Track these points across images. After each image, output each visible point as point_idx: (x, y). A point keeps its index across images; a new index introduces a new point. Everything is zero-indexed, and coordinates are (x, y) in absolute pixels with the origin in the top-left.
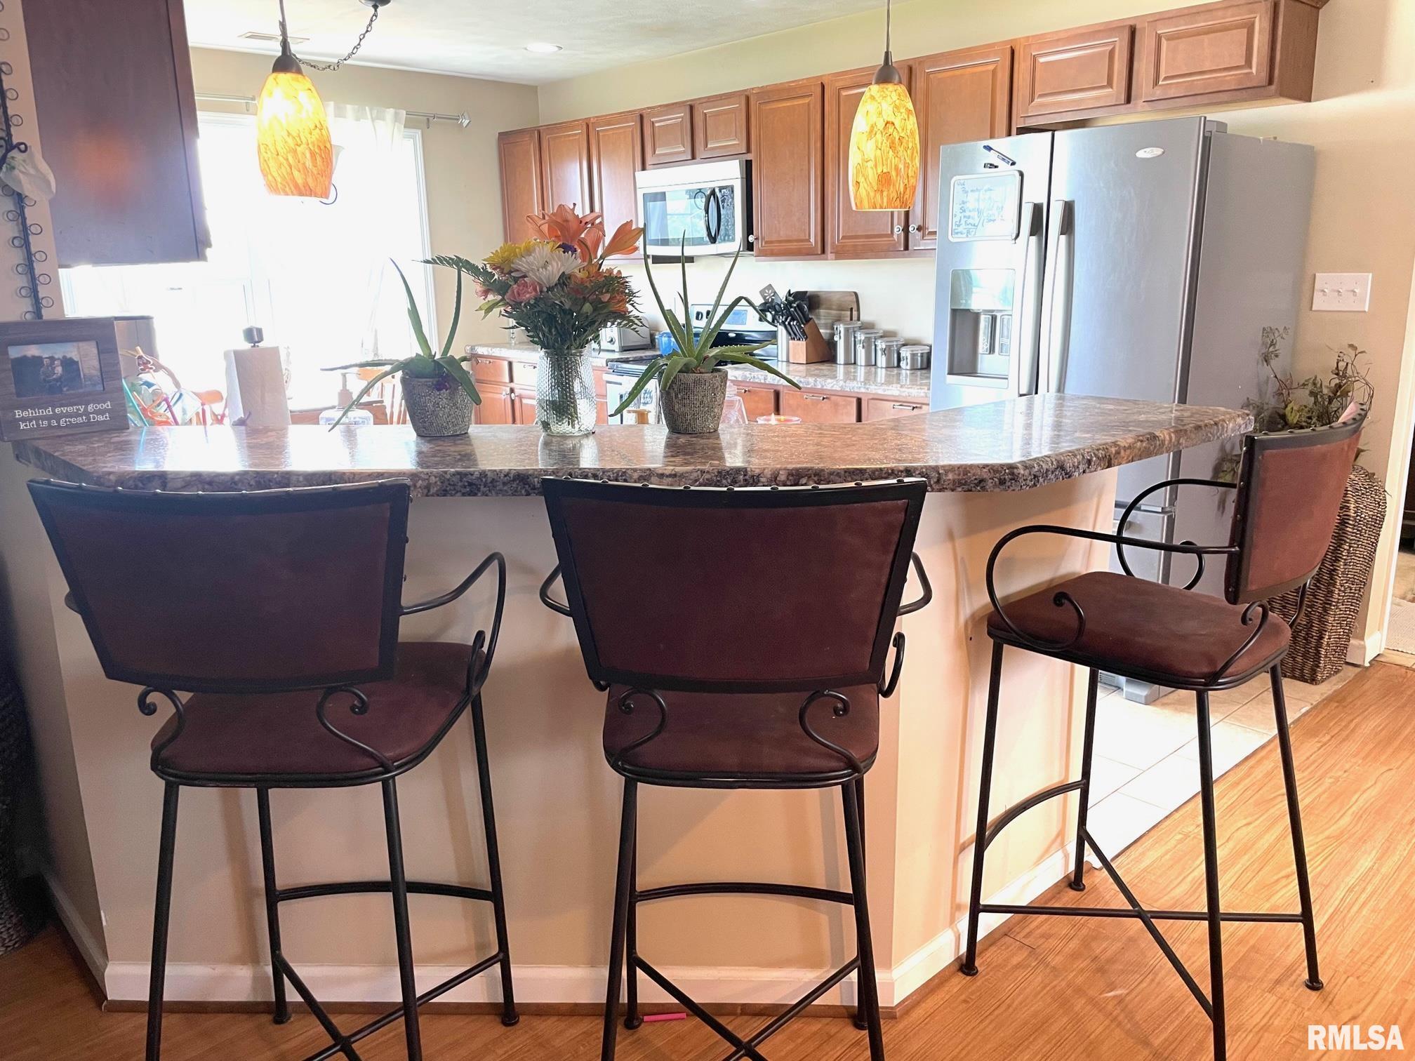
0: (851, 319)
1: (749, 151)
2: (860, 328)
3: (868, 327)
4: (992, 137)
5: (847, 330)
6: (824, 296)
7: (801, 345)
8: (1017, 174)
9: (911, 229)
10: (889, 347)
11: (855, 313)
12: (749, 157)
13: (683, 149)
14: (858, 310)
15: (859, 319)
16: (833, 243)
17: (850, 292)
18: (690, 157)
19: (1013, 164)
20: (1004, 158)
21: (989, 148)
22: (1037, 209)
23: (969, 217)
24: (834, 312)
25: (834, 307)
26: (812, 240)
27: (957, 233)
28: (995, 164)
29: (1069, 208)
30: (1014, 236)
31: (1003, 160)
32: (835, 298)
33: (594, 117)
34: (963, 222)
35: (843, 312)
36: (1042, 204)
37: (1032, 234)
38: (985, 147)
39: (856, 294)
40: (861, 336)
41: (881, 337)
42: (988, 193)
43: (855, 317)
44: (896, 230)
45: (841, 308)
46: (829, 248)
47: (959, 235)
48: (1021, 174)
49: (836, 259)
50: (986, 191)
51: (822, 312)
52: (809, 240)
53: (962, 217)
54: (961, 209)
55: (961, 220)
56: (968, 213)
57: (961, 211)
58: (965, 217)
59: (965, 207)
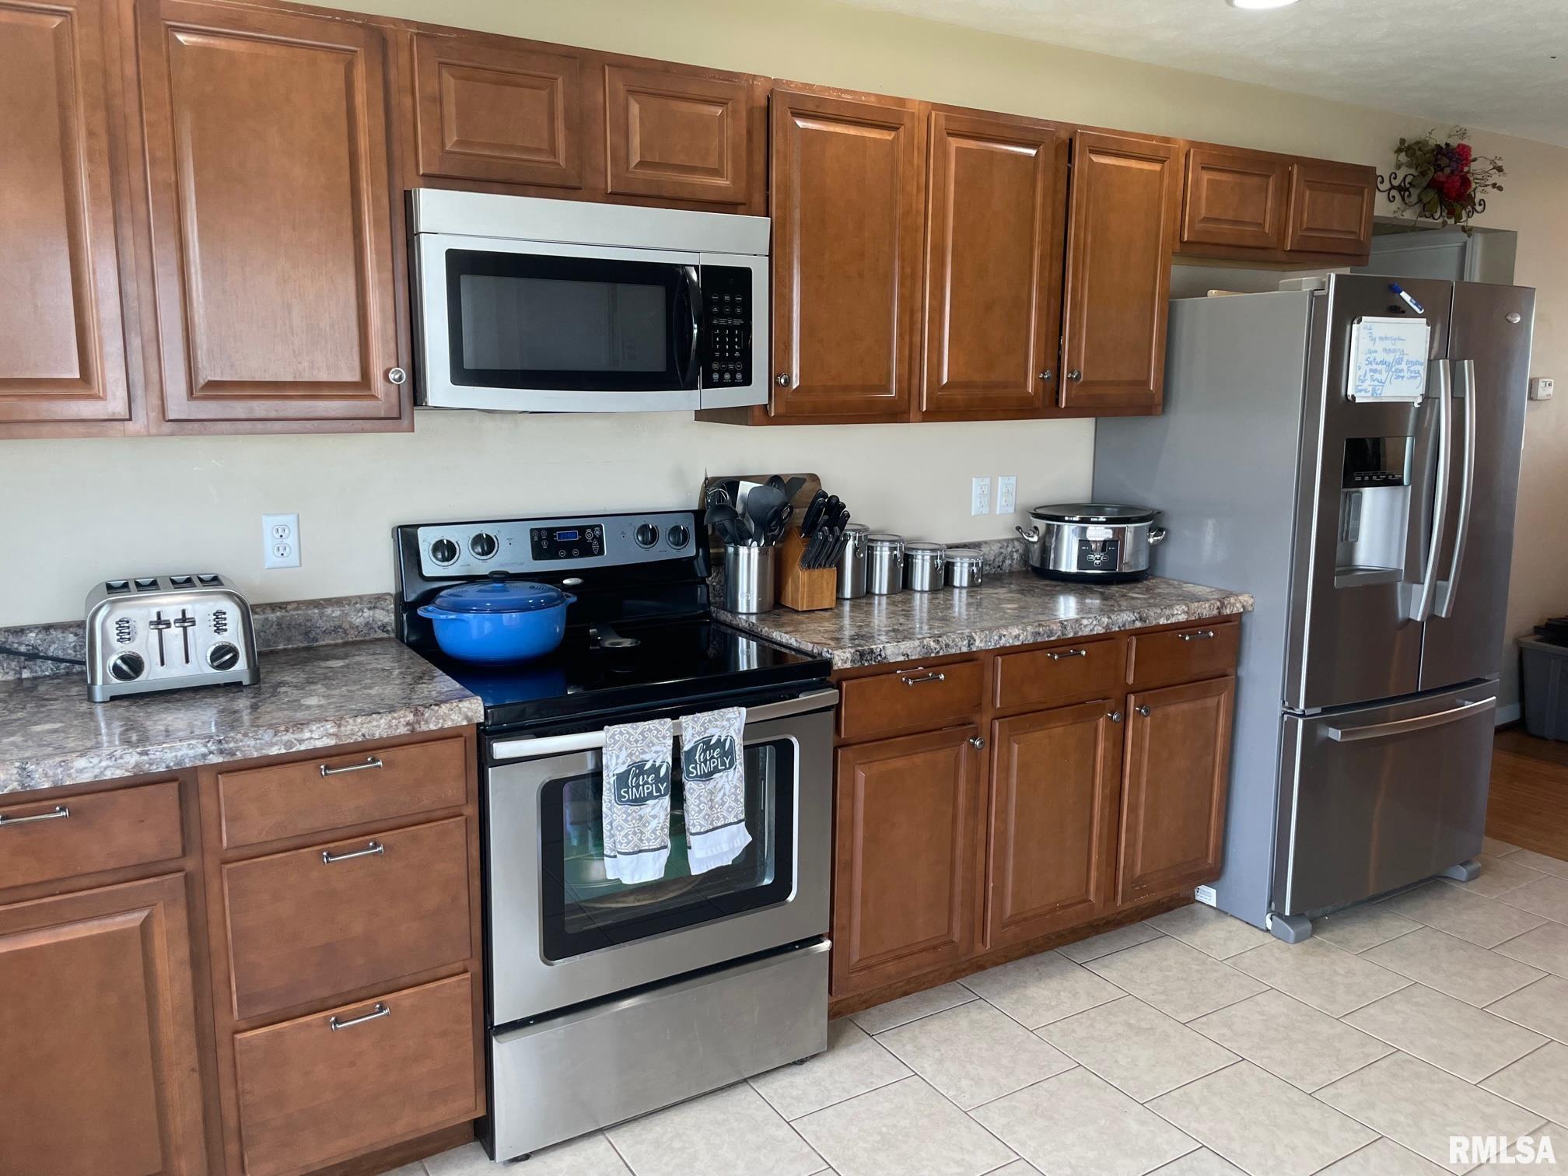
23: (1375, 371)
27: (1361, 391)
28: (1402, 308)
34: (1368, 377)
42: (1398, 343)
47: (1364, 394)
50: (1395, 340)
53: (1368, 371)
54: (1367, 360)
55: (1366, 374)
56: (1374, 367)
57: (1367, 363)
58: (1371, 370)
59: (1372, 359)
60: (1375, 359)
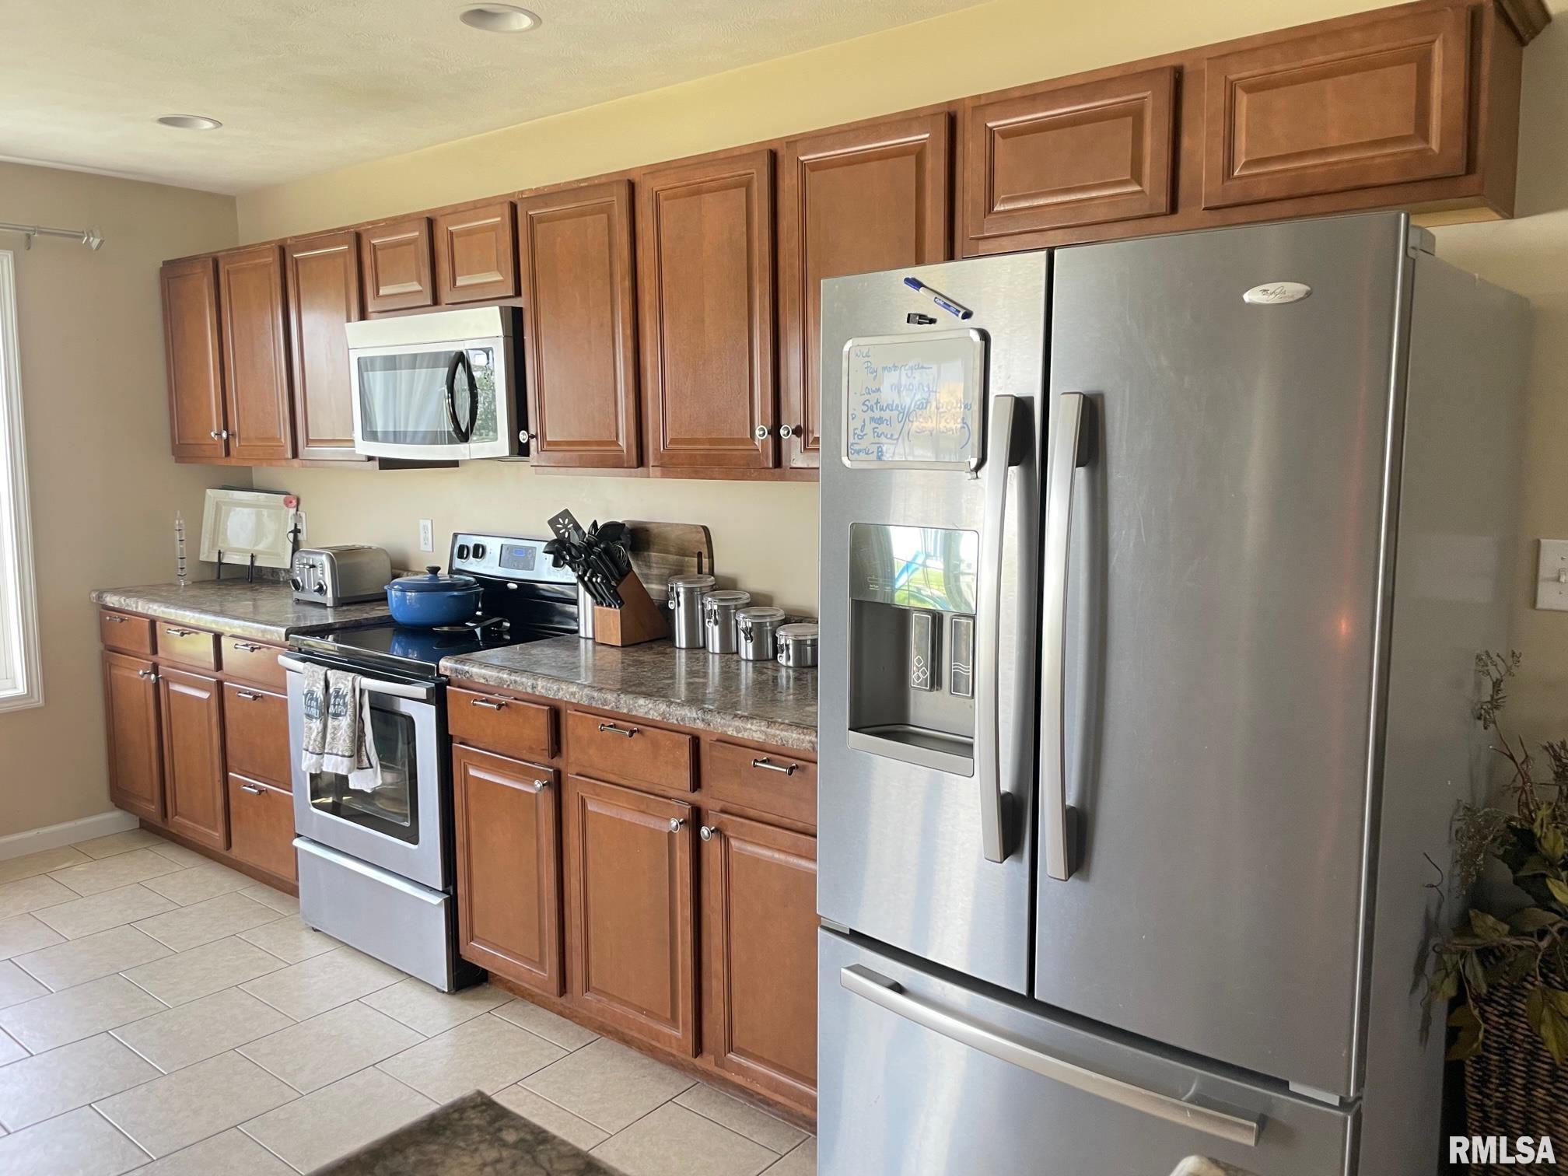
0: (700, 571)
1: (518, 293)
2: (713, 588)
3: (725, 585)
4: (919, 261)
5: (690, 592)
6: (656, 531)
7: (613, 615)
8: (976, 337)
9: (782, 432)
10: (760, 626)
11: (705, 561)
12: (517, 303)
13: (416, 286)
14: (711, 556)
15: (712, 572)
16: (657, 449)
17: (696, 526)
18: (429, 302)
19: (967, 315)
20: (949, 303)
21: (916, 284)
22: (1022, 408)
23: (880, 421)
24: (672, 558)
25: (672, 549)
26: (622, 442)
27: (858, 452)
28: (930, 316)
29: (1092, 412)
30: (974, 462)
31: (947, 306)
32: (674, 534)
33: (291, 238)
34: (868, 429)
35: (687, 559)
36: (1032, 399)
37: (1012, 462)
38: (908, 281)
39: (705, 529)
40: (712, 604)
41: (748, 605)
42: (917, 373)
43: (706, 569)
44: (758, 432)
45: (683, 552)
46: (651, 459)
47: (862, 456)
48: (985, 336)
49: (664, 476)
50: (912, 368)
51: (654, 555)
52: (616, 443)
53: (867, 421)
54: (864, 404)
55: (864, 426)
56: (877, 414)
57: (865, 408)
58: (872, 419)
59: (873, 402)
60: (877, 402)
